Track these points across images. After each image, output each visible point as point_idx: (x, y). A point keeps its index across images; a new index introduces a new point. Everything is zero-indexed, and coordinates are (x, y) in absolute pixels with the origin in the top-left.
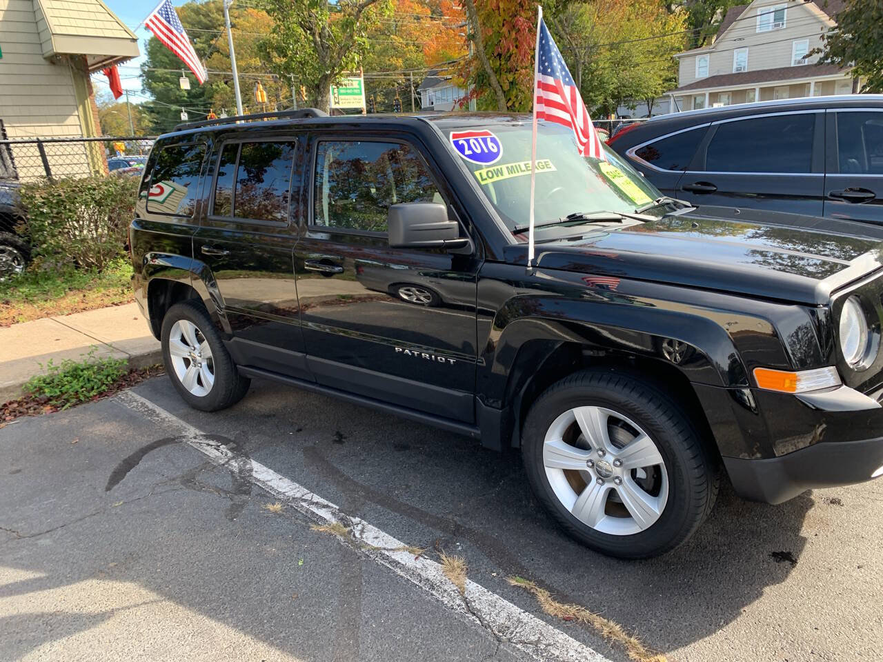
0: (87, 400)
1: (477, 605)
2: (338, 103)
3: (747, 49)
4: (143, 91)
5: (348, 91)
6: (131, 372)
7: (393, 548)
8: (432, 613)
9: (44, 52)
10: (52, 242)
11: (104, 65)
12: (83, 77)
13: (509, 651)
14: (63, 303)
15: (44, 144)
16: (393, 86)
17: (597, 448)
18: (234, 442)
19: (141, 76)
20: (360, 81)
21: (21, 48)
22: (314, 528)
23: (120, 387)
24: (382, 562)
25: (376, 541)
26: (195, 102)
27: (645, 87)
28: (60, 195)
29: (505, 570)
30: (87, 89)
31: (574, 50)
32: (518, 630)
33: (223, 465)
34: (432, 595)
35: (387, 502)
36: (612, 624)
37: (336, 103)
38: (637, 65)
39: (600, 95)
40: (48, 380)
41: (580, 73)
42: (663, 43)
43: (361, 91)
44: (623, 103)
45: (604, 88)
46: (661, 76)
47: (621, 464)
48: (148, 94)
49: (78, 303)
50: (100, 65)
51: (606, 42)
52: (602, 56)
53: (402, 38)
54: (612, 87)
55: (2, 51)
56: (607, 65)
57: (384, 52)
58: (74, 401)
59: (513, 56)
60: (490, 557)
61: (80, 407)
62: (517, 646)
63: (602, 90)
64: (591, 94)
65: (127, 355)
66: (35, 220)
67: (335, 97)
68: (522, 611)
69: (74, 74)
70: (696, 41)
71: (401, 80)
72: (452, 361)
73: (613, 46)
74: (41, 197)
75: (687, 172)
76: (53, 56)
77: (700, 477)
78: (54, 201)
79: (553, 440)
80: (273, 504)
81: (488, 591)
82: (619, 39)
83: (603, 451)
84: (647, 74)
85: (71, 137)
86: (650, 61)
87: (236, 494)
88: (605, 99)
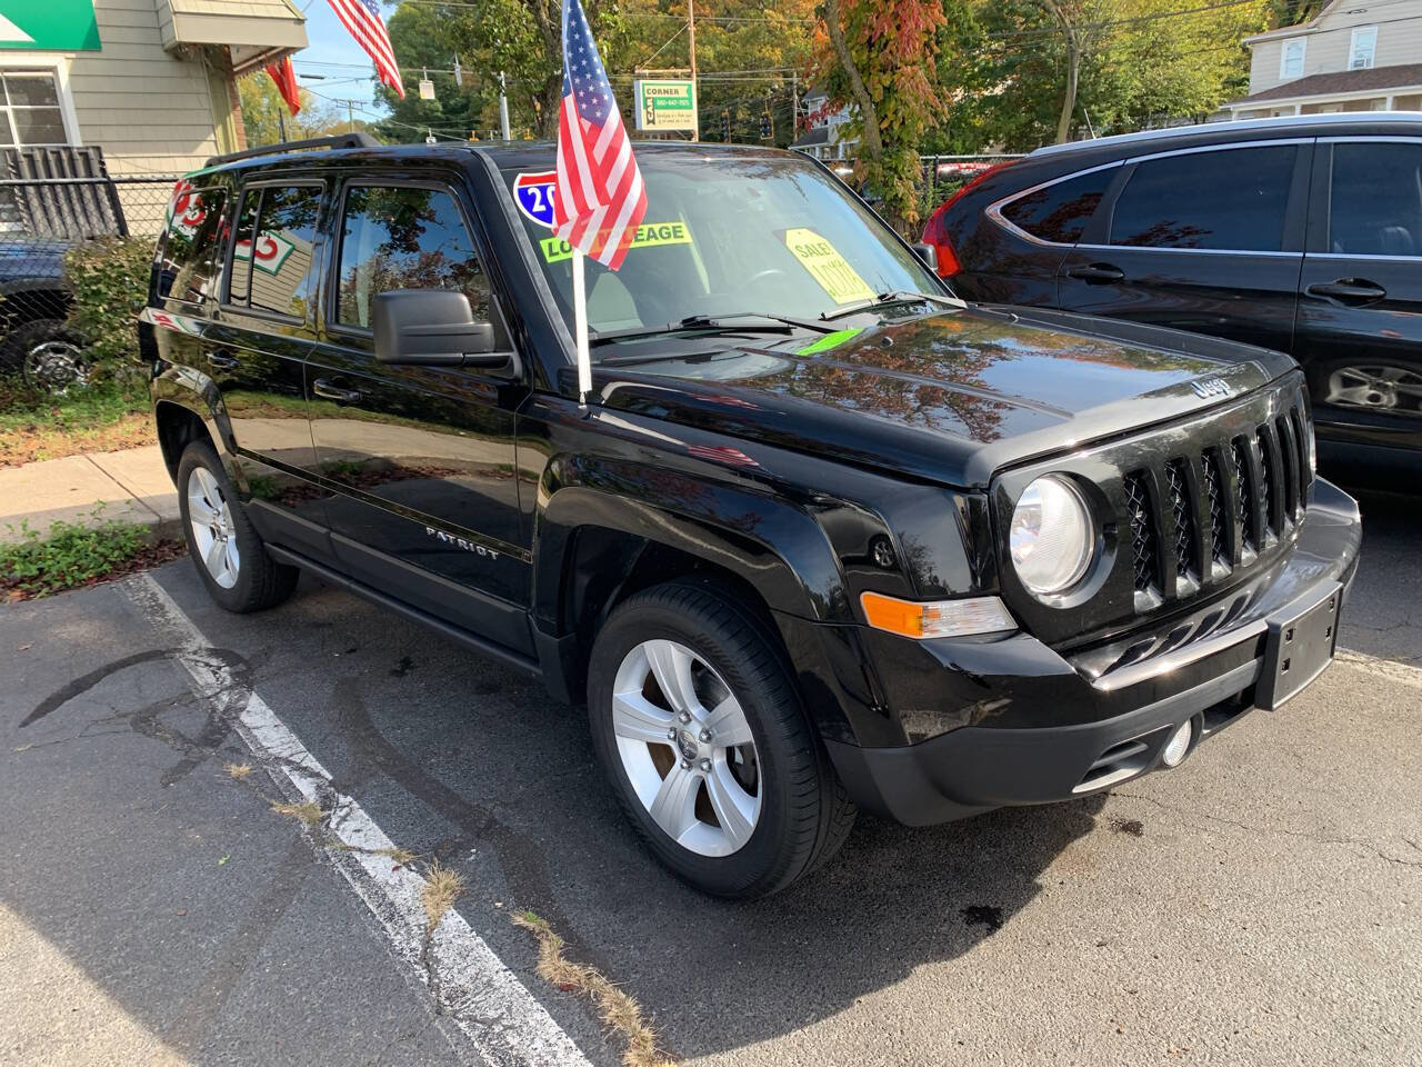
0: (77, 584)
1: (439, 952)
2: (653, 122)
3: (1376, 28)
4: (376, 103)
5: (670, 103)
6: (162, 543)
7: (372, 849)
8: (365, 958)
9: (165, 40)
10: (110, 338)
11: (261, 61)
12: (223, 82)
13: (443, 1031)
14: (111, 433)
15: (118, 186)
16: (765, 93)
17: (680, 709)
18: (246, 663)
19: (373, 78)
20: (690, 86)
21: (131, 36)
22: (278, 808)
23: (134, 568)
24: (343, 871)
25: (355, 835)
26: (454, 119)
27: (1191, 96)
28: (122, 266)
29: (519, 898)
30: (229, 99)
31: (1068, 32)
32: (477, 999)
33: (209, 697)
34: (384, 929)
35: (408, 773)
36: (630, 1002)
37: (649, 122)
38: (1180, 56)
39: (1108, 109)
40: (23, 552)
41: (1076, 71)
42: (1228, 17)
43: (691, 103)
44: (1150, 123)
45: (1116, 96)
46: (1220, 76)
47: (709, 738)
48: (384, 106)
49: (133, 433)
50: (255, 61)
51: (1125, 17)
52: (1116, 41)
53: (783, 12)
54: (1130, 94)
55: (102, 40)
56: (1123, 58)
57: (754, 36)
58: (57, 585)
59: (891, 43)
60: (508, 876)
61: (63, 595)
62: (460, 1025)
63: (1113, 101)
64: (1093, 107)
65: (156, 519)
66: (85, 304)
67: (648, 112)
68: (505, 967)
69: (211, 76)
70: (1292, 11)
71: (779, 83)
72: (494, 554)
73: (1137, 24)
74: (95, 268)
75: (1078, 246)
76: (175, 48)
77: (801, 770)
78: (113, 275)
79: (627, 691)
80: (240, 765)
81: (472, 931)
82: (1149, 12)
83: (687, 715)
84: (1196, 73)
85: (160, 176)
86: (1203, 50)
87: (197, 745)
88: (1119, 116)
